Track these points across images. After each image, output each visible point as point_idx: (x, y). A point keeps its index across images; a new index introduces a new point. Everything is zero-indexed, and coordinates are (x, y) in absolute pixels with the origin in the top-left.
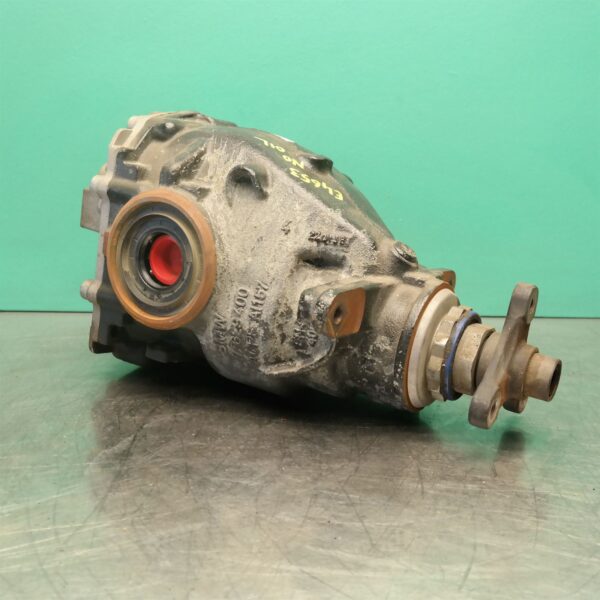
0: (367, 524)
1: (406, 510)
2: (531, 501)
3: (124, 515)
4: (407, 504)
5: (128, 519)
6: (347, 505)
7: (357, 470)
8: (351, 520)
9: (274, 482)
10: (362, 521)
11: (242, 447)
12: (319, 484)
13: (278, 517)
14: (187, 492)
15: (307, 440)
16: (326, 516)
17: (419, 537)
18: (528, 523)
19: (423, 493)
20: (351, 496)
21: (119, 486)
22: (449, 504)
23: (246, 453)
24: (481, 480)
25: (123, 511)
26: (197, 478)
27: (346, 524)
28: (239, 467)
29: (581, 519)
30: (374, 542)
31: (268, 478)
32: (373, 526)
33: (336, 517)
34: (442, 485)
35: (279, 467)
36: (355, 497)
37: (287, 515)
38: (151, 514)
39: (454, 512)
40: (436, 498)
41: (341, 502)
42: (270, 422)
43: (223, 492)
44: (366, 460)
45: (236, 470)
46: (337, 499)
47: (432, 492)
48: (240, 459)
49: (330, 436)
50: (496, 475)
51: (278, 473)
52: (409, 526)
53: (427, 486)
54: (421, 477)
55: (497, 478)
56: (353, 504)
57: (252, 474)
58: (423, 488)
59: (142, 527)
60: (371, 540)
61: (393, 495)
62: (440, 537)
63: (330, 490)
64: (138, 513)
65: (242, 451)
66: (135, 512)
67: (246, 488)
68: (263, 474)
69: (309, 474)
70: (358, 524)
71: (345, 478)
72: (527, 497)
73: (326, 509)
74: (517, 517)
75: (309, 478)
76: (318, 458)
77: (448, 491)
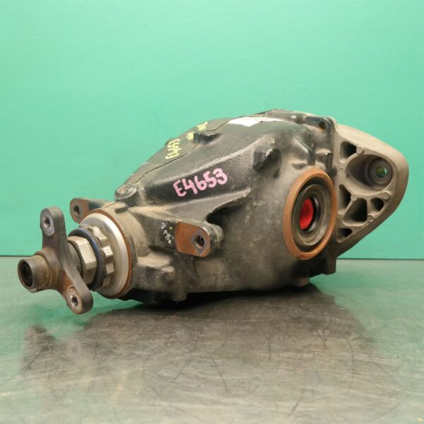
0: (224, 378)
1: (255, 370)
2: (350, 364)
3: (44, 372)
4: (257, 366)
5: (47, 374)
6: (212, 366)
7: (223, 345)
8: (213, 375)
9: (160, 352)
10: (220, 376)
11: (140, 332)
12: (194, 354)
13: (158, 373)
14: (94, 358)
15: (189, 328)
16: (196, 372)
17: (263, 385)
18: (347, 376)
19: (270, 359)
20: (216, 361)
21: (44, 355)
22: (288, 366)
23: (143, 335)
24: (314, 352)
25: (44, 369)
26: (103, 350)
27: (209, 377)
28: (136, 344)
29: (386, 375)
30: (228, 388)
31: (156, 350)
32: (229, 378)
33: (201, 373)
34: (286, 355)
35: (166, 344)
36: (219, 361)
37: (166, 372)
38: (64, 371)
39: (291, 370)
40: (279, 362)
41: (207, 364)
42: (164, 318)
43: (120, 359)
44: (231, 340)
45: (134, 346)
46: (206, 362)
47: (276, 358)
48: (138, 339)
49: (206, 326)
50: (326, 348)
51: (164, 347)
52: (256, 379)
53: (273, 355)
54: (270, 350)
55: (326, 351)
56: (216, 366)
57: (144, 348)
58: (270, 356)
59: (56, 379)
60: (226, 387)
61: (246, 360)
62: (279, 385)
63: (201, 357)
64: (55, 371)
65: (140, 335)
66: (52, 370)
67: (139, 356)
68: (153, 348)
69: (187, 348)
70: (219, 378)
71: (213, 350)
72: (347, 362)
73: (196, 369)
74: (339, 373)
75: (186, 351)
76: (195, 338)
77: (289, 358)
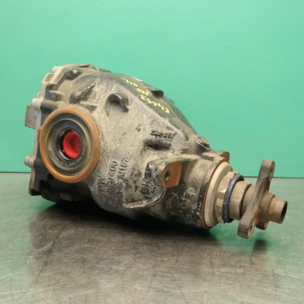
0: (183, 291)
1: (204, 283)
2: (272, 278)
3: (49, 286)
4: (205, 280)
5: (52, 287)
6: (172, 280)
7: (177, 261)
8: (175, 289)
9: (132, 267)
10: (180, 289)
11: (113, 248)
12: (157, 269)
13: (134, 287)
14: (84, 273)
15: (149, 244)
16: (161, 287)
17: (212, 298)
18: (270, 290)
19: (213, 273)
20: (174, 275)
21: (46, 269)
22: (227, 280)
23: (116, 251)
24: (244, 267)
25: (49, 283)
26: (89, 265)
27: (171, 290)
28: (112, 259)
29: (299, 288)
30: (187, 301)
31: (128, 265)
32: (186, 292)
33: (166, 287)
34: (223, 270)
35: (134, 259)
36: (176, 276)
37: (139, 286)
38: (64, 285)
39: (230, 284)
40: (220, 276)
41: (169, 279)
42: (128, 235)
43: (103, 273)
44: (182, 255)
45: (111, 261)
46: (167, 277)
47: (218, 273)
48: (113, 255)
49: (162, 242)
50: (252, 264)
51: (134, 263)
52: (206, 292)
53: (215, 270)
54: (212, 265)
55: (253, 266)
56: (175, 280)
57: (119, 263)
58: (213, 271)
59: (59, 292)
60: (185, 299)
61: (197, 275)
62: (223, 298)
63: (163, 272)
64: (57, 285)
65: (114, 250)
66: (55, 284)
67: (117, 271)
68: (125, 263)
69: (150, 263)
70: (179, 291)
71: (170, 266)
72: (269, 276)
73: (161, 283)
74: (265, 287)
75: (150, 266)
76: (155, 254)
77: (227, 272)
